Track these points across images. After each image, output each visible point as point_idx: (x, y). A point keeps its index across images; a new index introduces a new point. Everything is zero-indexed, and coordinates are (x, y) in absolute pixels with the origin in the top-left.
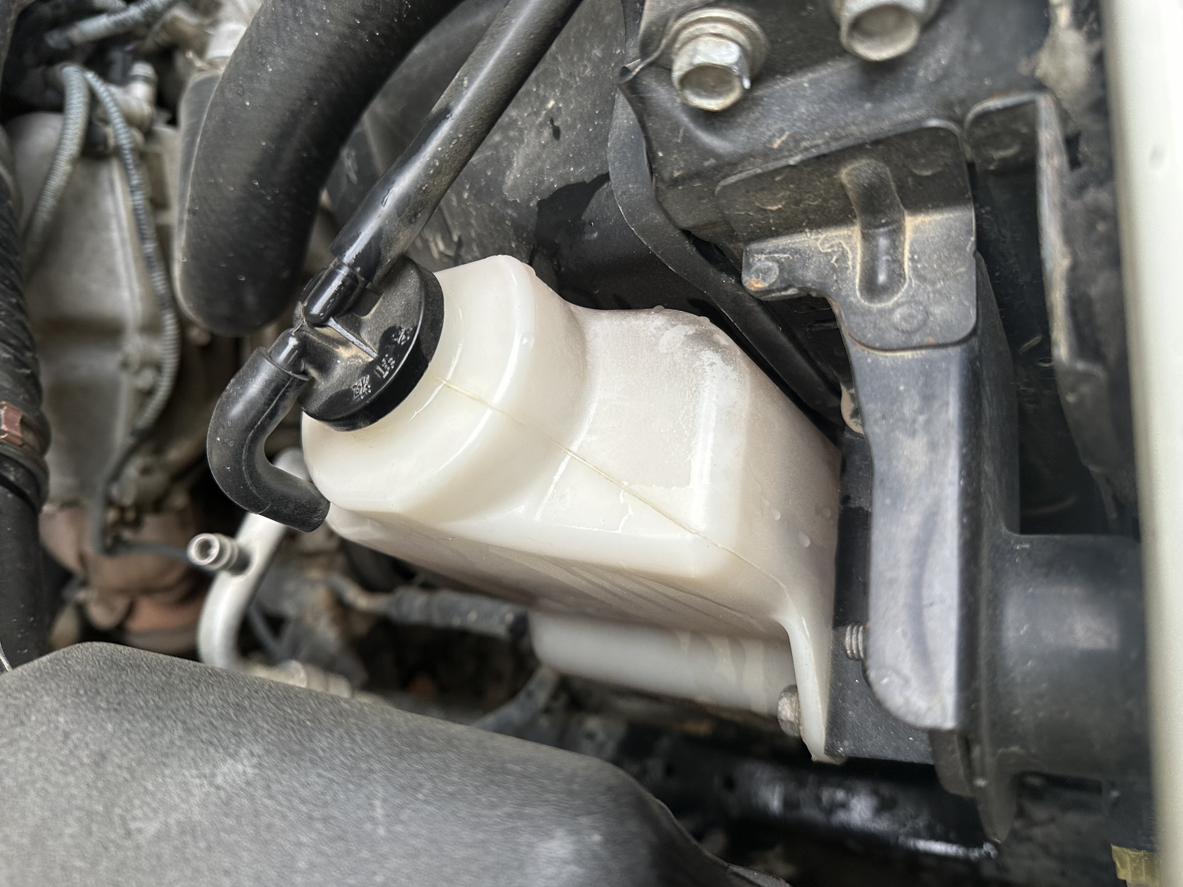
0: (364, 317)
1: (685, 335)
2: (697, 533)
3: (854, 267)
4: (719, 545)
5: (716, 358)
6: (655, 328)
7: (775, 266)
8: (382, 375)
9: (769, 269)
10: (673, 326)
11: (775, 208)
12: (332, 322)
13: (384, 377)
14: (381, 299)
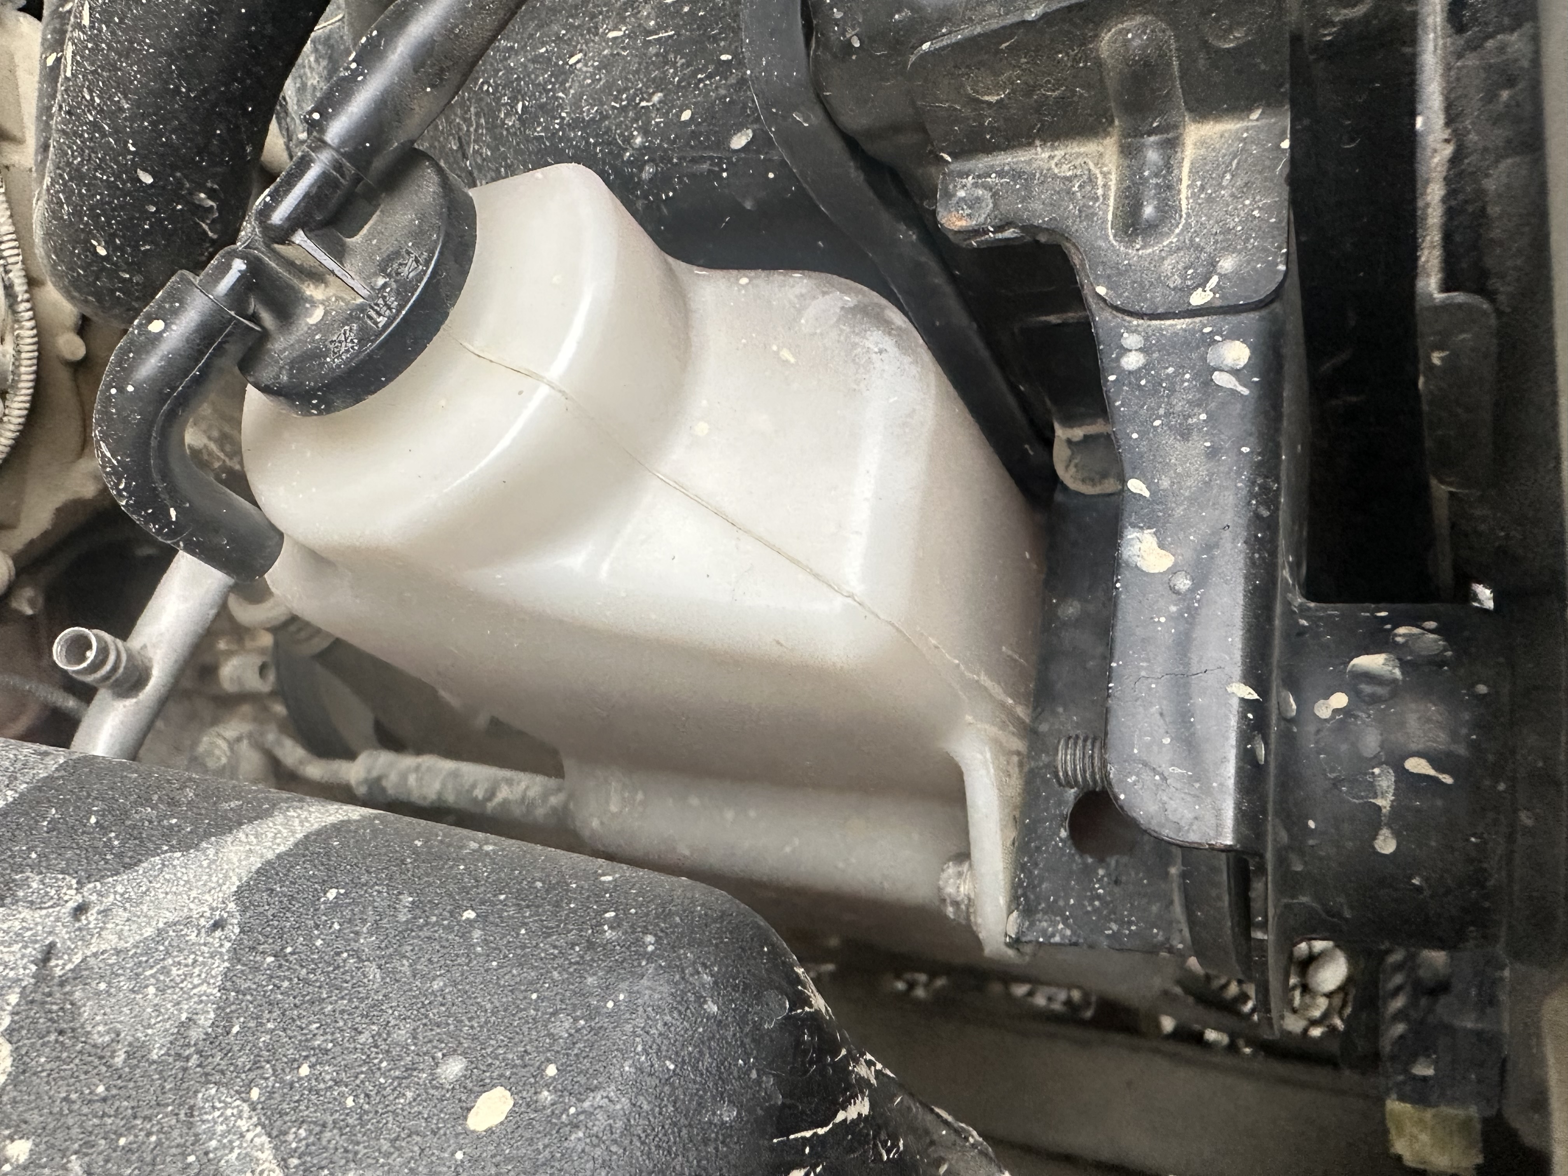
0: (348, 240)
1: (842, 308)
2: (851, 596)
3: (1105, 197)
4: (882, 617)
5: (888, 343)
6: (796, 296)
7: (988, 195)
8: (376, 323)
9: (978, 199)
10: (824, 293)
11: (993, 99)
12: (300, 237)
13: (380, 325)
14: (378, 213)
